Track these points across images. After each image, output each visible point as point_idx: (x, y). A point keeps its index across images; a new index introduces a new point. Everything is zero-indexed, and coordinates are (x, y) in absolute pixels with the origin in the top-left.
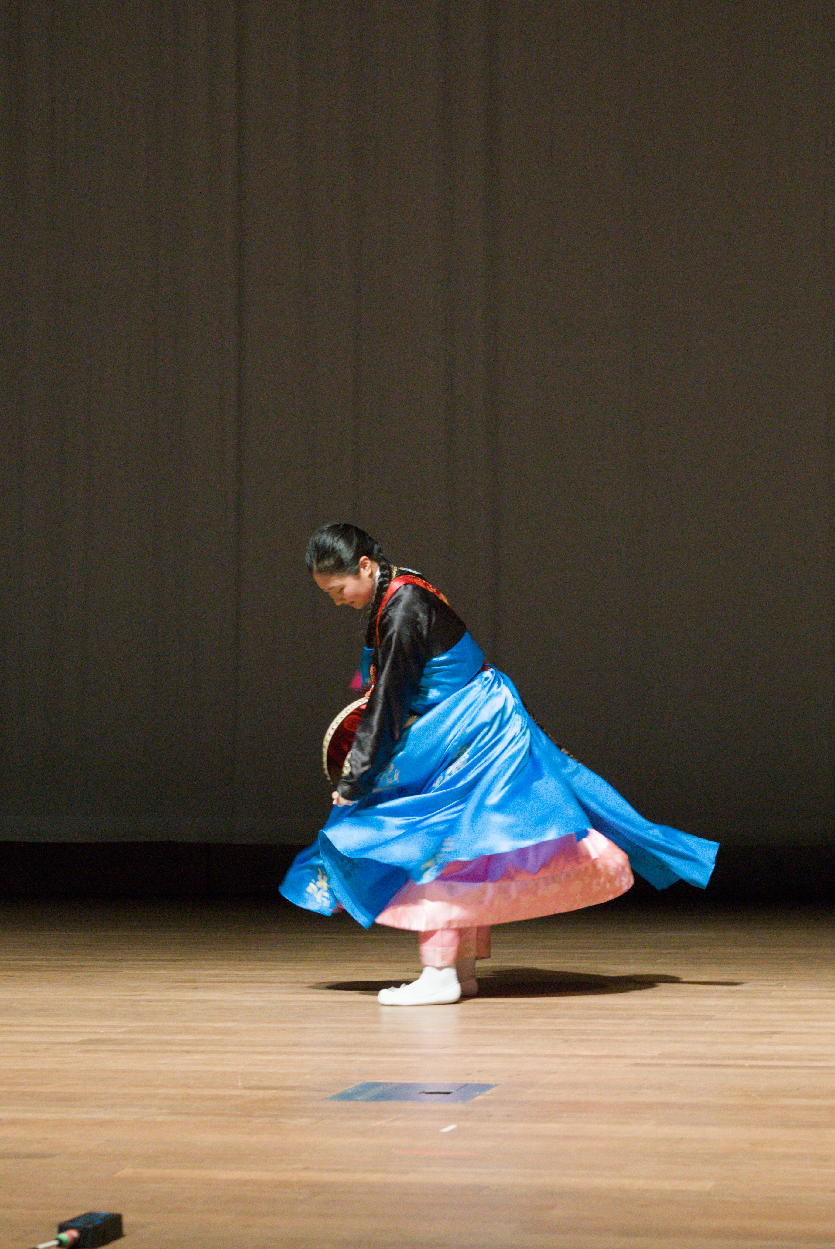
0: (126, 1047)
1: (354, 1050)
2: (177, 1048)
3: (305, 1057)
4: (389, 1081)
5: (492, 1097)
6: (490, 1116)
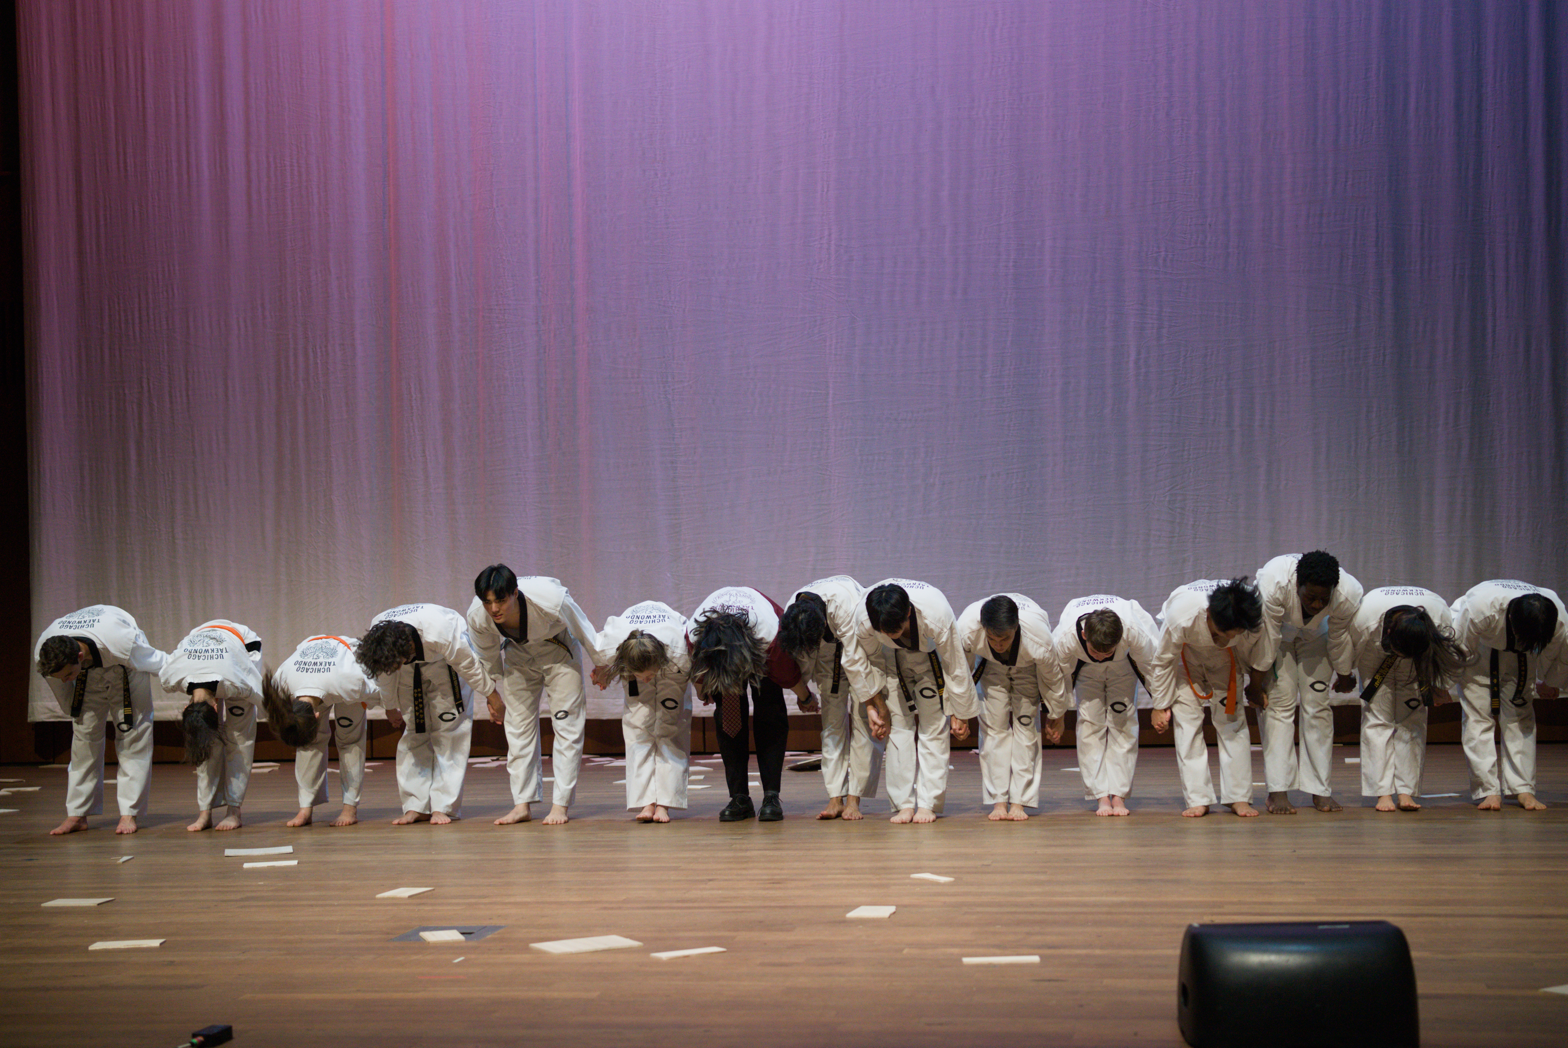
0: (271, 903)
1: (424, 901)
2: (305, 903)
3: (389, 908)
4: (436, 925)
5: (496, 936)
6: (489, 950)
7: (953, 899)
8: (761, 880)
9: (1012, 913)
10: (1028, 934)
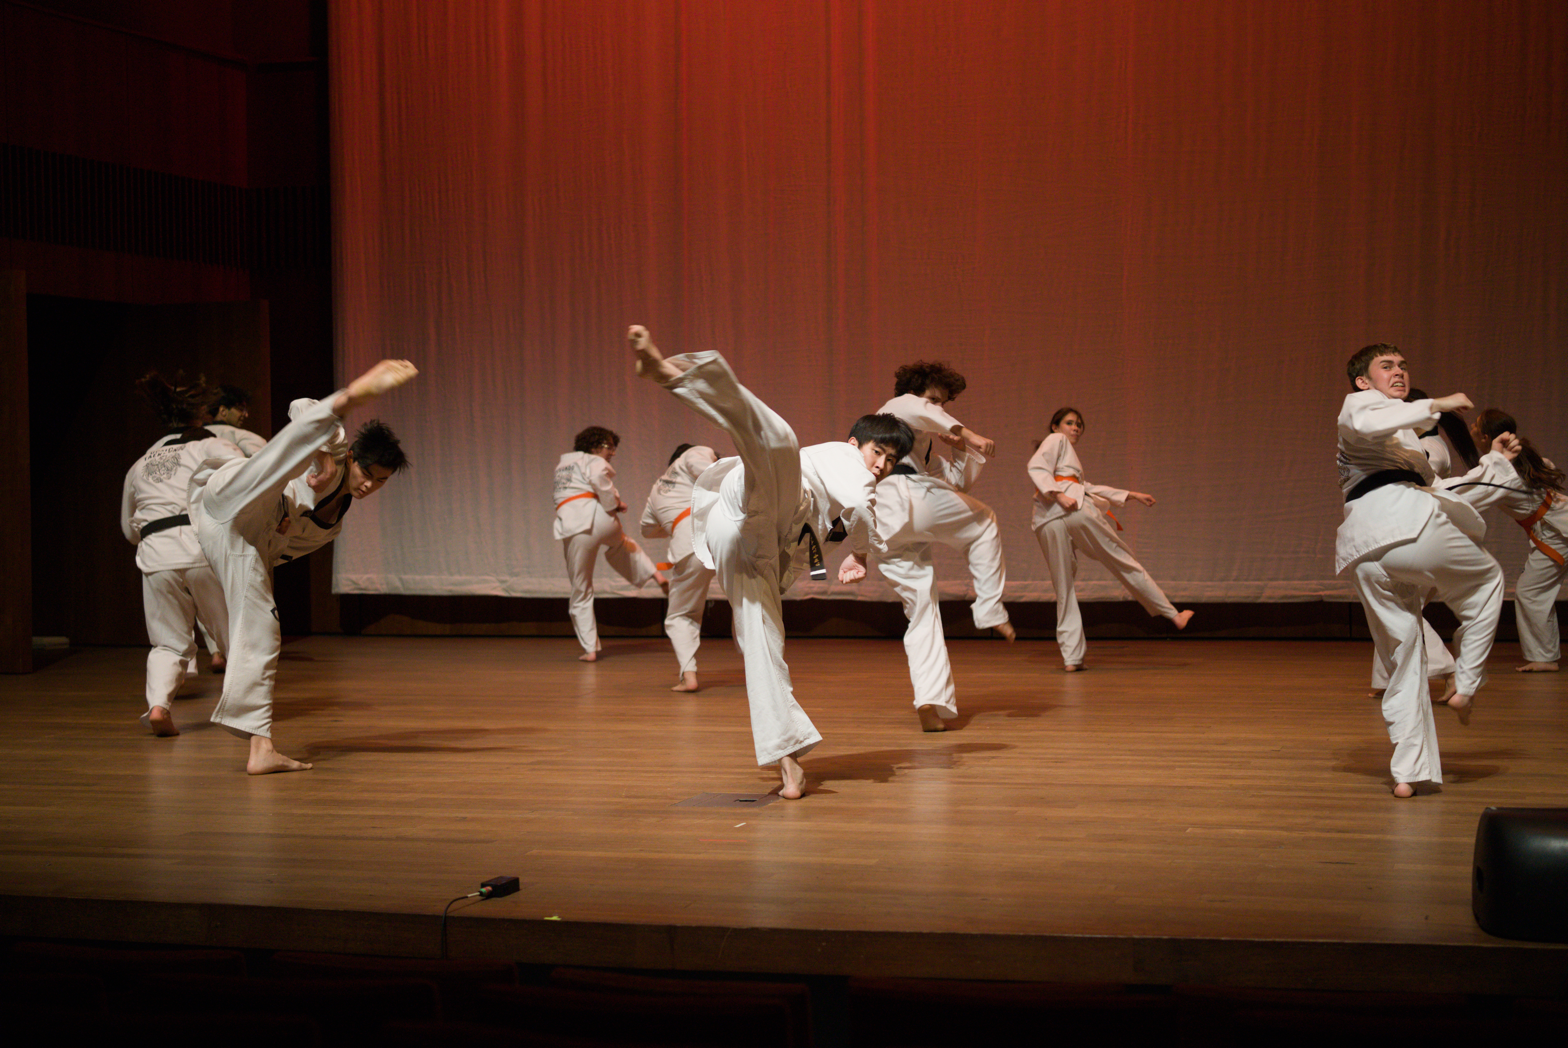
0: (560, 766)
1: (708, 769)
3: (674, 774)
6: (770, 817)
7: (1241, 783)
8: (1044, 759)
9: (1300, 797)
10: (1316, 817)
